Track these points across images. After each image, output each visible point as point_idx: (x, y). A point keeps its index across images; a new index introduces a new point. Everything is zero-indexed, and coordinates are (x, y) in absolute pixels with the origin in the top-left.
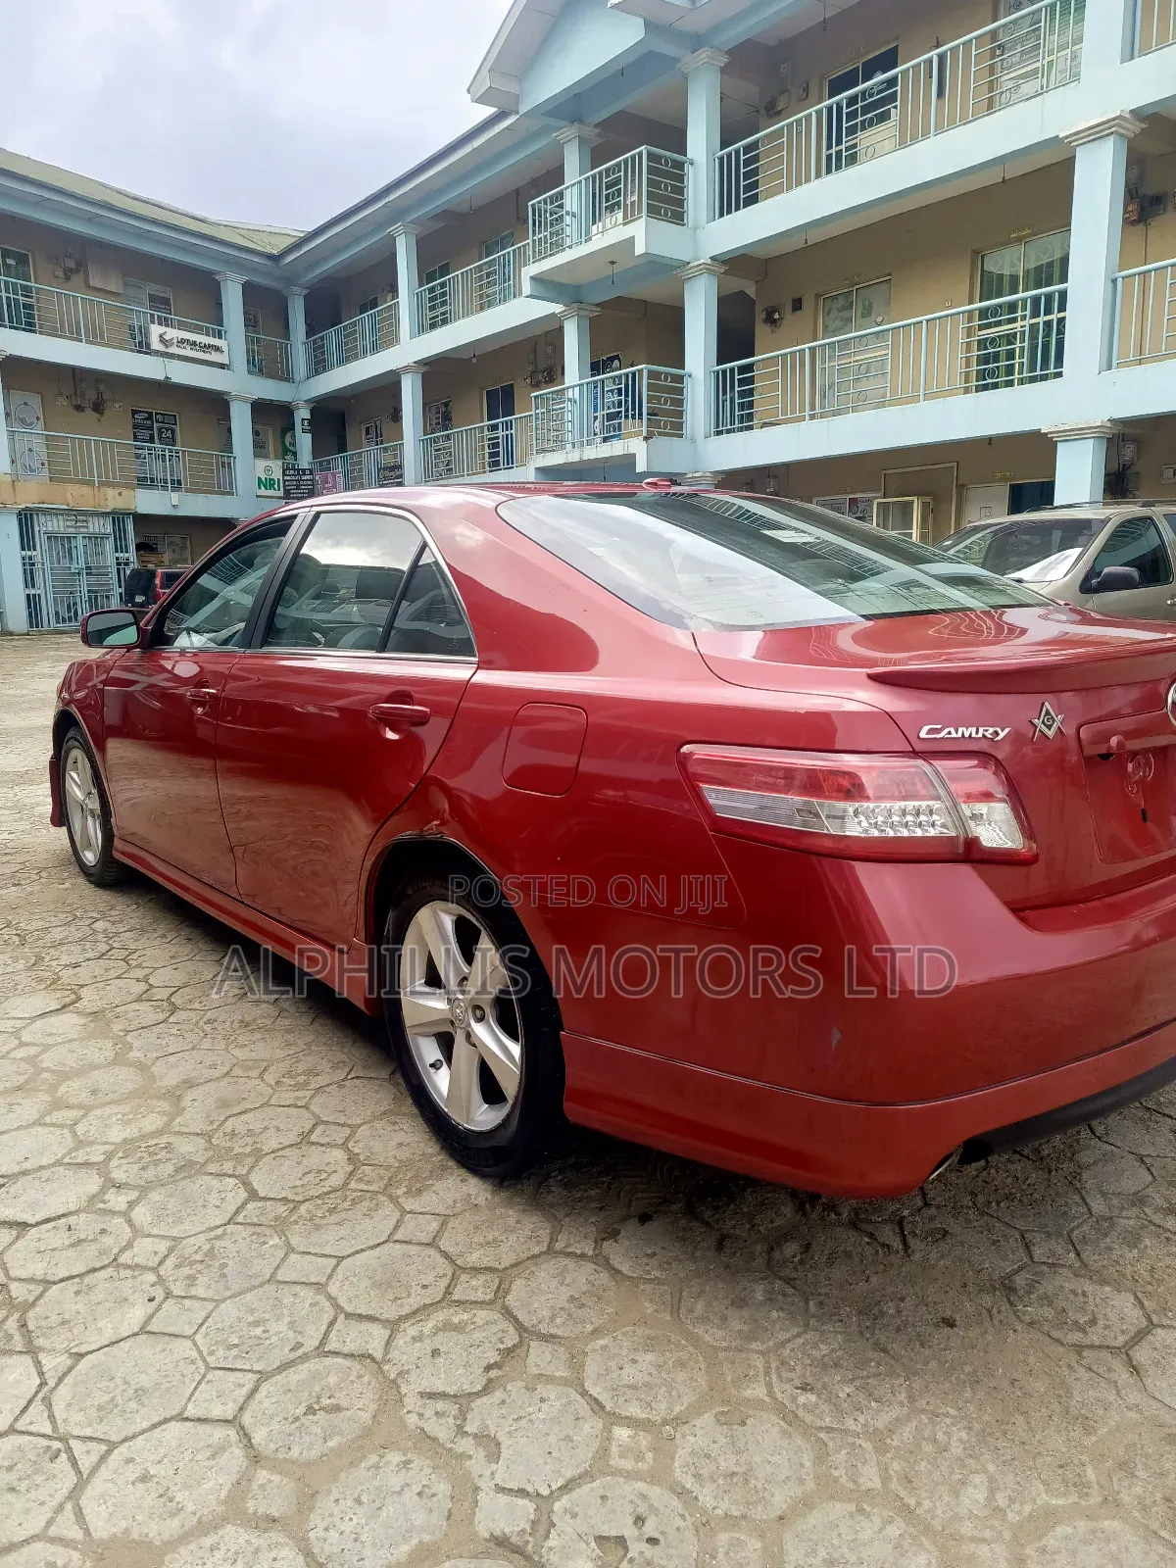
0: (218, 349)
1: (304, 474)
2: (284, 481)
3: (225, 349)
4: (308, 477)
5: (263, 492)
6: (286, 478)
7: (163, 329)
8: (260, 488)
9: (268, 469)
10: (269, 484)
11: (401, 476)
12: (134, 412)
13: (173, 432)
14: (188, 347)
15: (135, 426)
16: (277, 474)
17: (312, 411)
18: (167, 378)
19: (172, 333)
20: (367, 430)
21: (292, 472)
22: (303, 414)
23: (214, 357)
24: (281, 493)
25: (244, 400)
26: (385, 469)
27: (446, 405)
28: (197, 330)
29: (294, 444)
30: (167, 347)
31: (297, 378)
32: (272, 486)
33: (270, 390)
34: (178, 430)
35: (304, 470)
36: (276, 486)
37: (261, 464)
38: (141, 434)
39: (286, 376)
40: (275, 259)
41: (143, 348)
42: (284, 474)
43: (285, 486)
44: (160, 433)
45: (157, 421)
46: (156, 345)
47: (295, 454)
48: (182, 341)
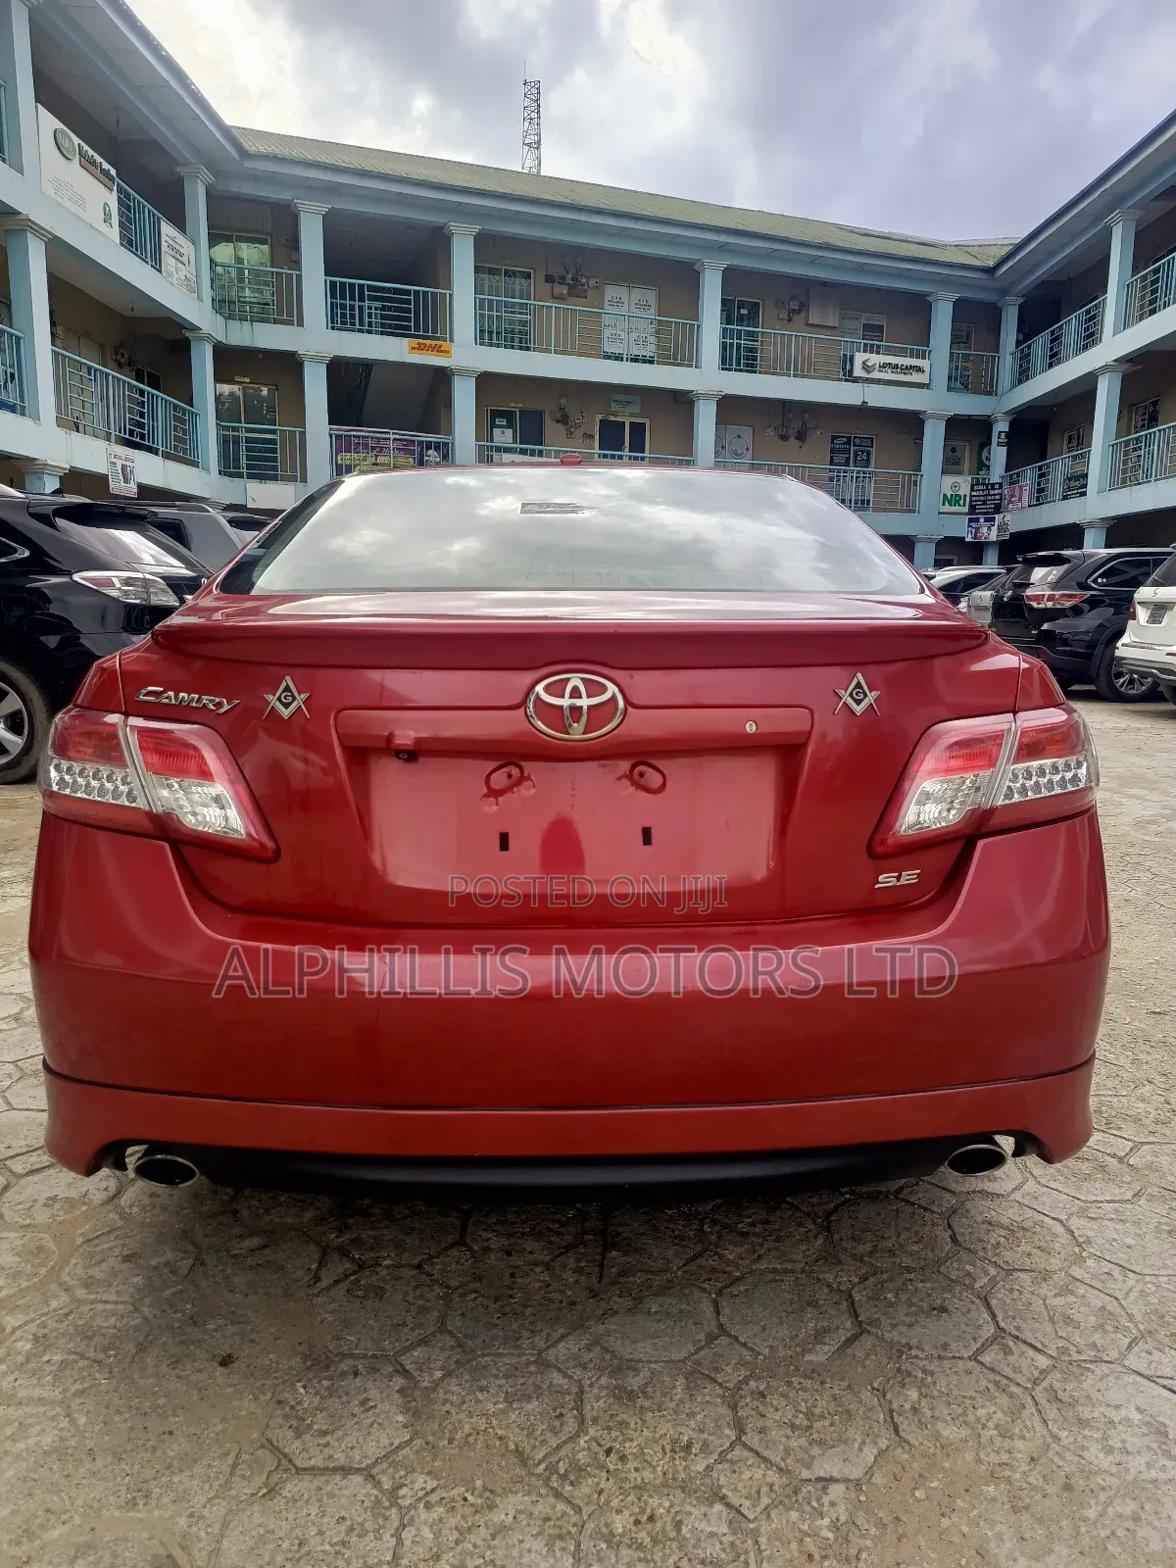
0: (919, 369)
1: (993, 489)
2: (971, 496)
3: (927, 369)
4: (996, 492)
5: (947, 508)
6: (973, 493)
7: (867, 355)
8: (944, 504)
9: (955, 486)
10: (954, 500)
11: (1085, 486)
12: (834, 438)
13: (869, 454)
14: (889, 371)
15: (833, 451)
16: (965, 490)
17: (1012, 424)
18: (864, 402)
19: (875, 359)
20: (1070, 438)
21: (981, 487)
22: (1002, 426)
23: (915, 378)
24: (966, 509)
25: (938, 417)
26: (1070, 479)
27: (1155, 404)
28: (902, 353)
29: (988, 459)
30: (869, 372)
31: (1000, 391)
32: (957, 503)
33: (969, 405)
34: (873, 450)
35: (993, 485)
36: (961, 502)
37: (949, 480)
38: (840, 458)
39: (990, 390)
40: (990, 271)
41: (849, 377)
42: (972, 490)
43: (971, 501)
44: (856, 455)
45: (855, 445)
46: (858, 372)
47: (988, 468)
48: (884, 366)
